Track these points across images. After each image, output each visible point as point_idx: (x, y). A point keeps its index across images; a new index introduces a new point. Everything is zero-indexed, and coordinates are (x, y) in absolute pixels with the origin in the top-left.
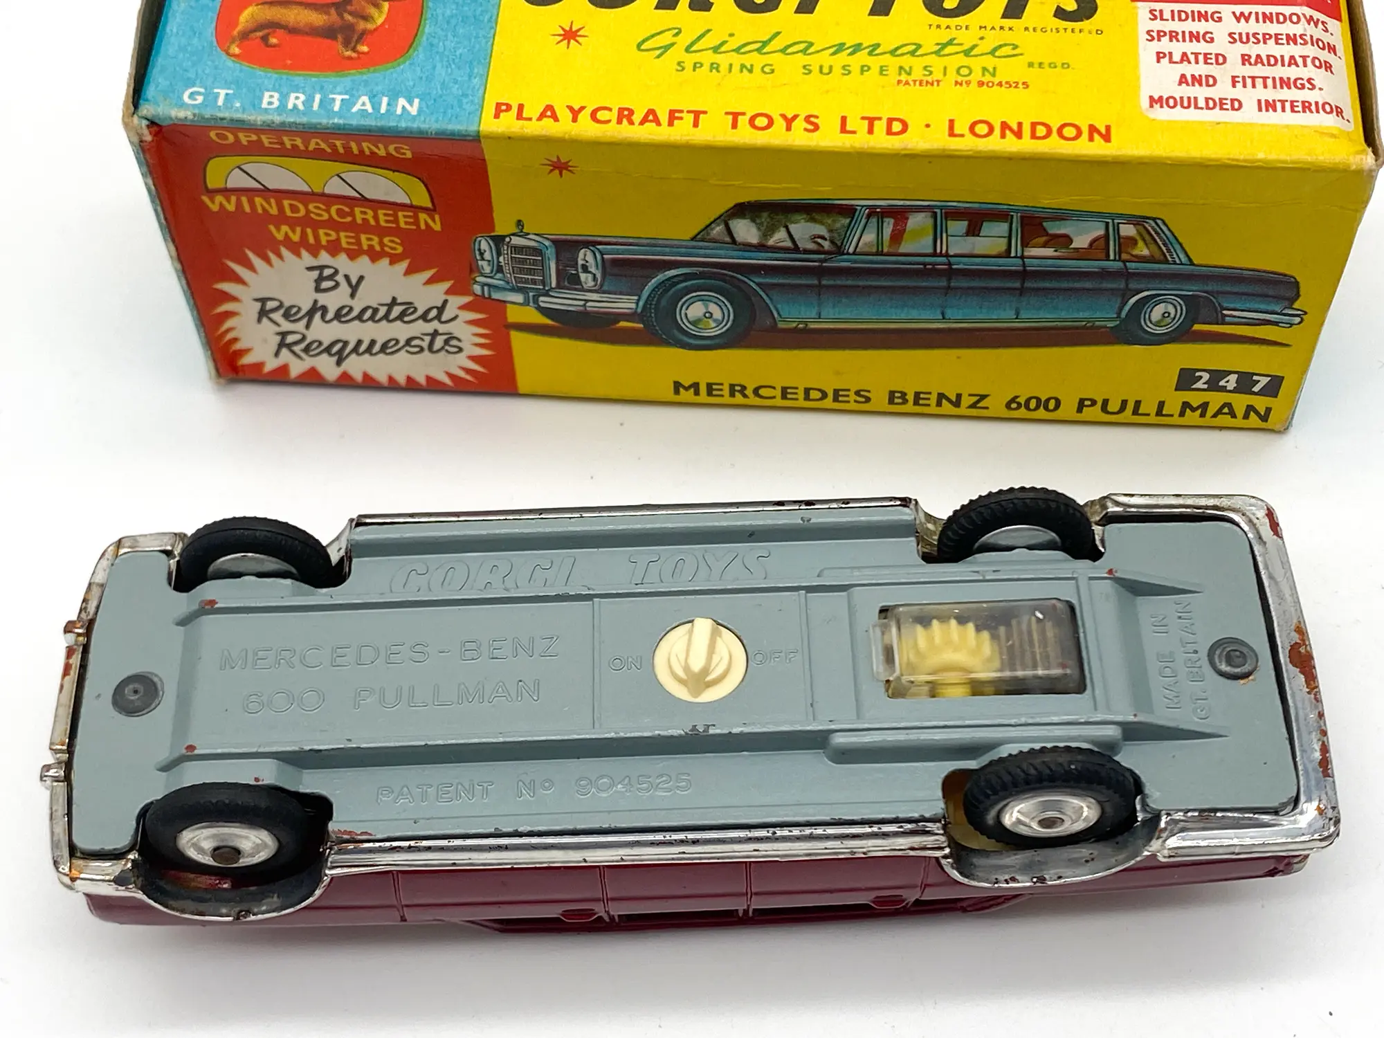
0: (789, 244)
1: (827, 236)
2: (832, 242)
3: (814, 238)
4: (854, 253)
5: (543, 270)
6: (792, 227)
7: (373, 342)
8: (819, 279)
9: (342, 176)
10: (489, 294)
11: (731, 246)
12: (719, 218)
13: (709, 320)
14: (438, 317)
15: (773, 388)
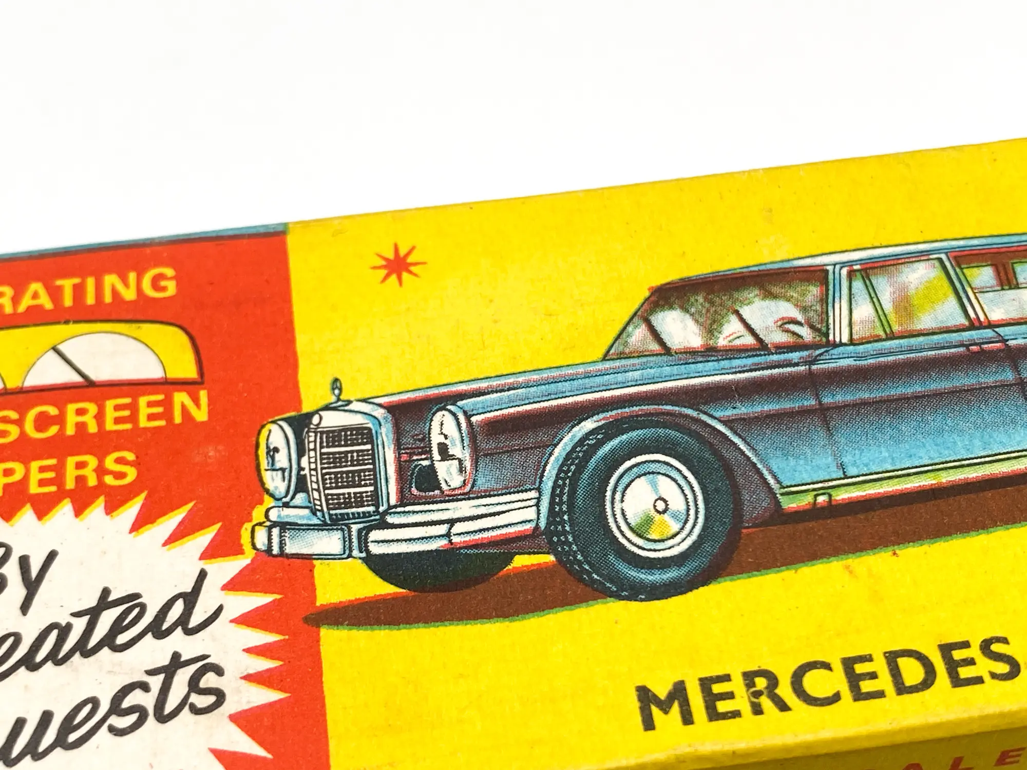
0: (749, 340)
1: (800, 317)
2: (812, 327)
3: (785, 323)
4: (852, 342)
5: (374, 470)
6: (745, 312)
7: (46, 717)
8: (817, 396)
9: (61, 347)
10: (282, 545)
11: (665, 358)
12: (635, 314)
13: (666, 517)
14: (183, 621)
15: (827, 666)
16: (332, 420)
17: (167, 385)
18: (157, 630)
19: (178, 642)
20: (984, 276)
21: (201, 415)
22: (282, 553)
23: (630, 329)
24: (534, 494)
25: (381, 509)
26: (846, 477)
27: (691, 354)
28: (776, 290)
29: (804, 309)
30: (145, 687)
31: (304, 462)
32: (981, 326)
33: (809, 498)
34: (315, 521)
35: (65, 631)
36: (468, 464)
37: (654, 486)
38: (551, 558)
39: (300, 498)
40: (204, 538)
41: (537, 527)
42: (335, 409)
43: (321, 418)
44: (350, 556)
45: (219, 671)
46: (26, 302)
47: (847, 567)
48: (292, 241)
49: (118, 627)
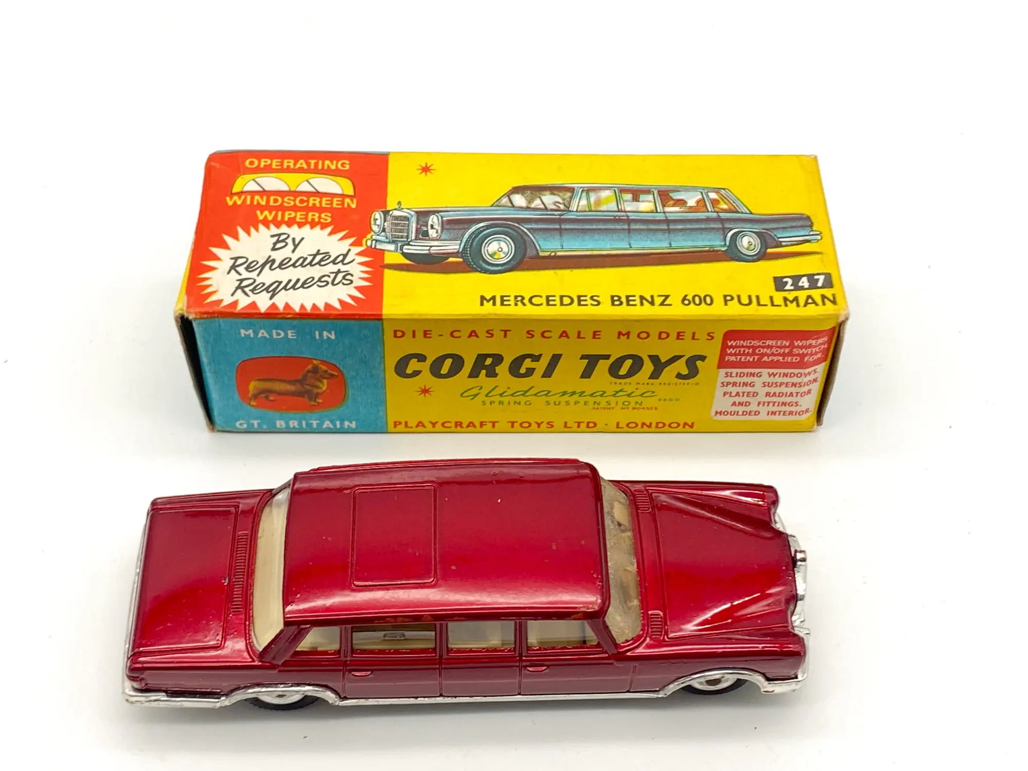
0: (542, 206)
1: (561, 201)
2: (565, 205)
3: (555, 203)
4: (577, 211)
5: (408, 229)
6: (543, 198)
7: (298, 280)
8: (560, 226)
9: (309, 181)
10: (375, 246)
11: (512, 208)
12: (505, 194)
13: (501, 253)
14: (342, 261)
15: (541, 296)
16: (396, 213)
17: (343, 196)
18: (334, 262)
19: (340, 266)
20: (629, 196)
21: (354, 206)
22: (375, 248)
23: (502, 198)
24: (459, 242)
25: (409, 240)
26: (563, 249)
27: (521, 208)
28: (556, 192)
29: (563, 199)
30: (329, 276)
31: (386, 224)
32: (622, 212)
33: (549, 253)
34: (387, 241)
35: (305, 259)
36: (439, 231)
37: (499, 244)
38: (461, 260)
39: (383, 234)
40: (351, 240)
41: (458, 251)
42: (398, 210)
43: (393, 212)
44: (397, 251)
45: (352, 275)
46: (298, 166)
47: (555, 273)
48: (390, 158)
49: (322, 260)
